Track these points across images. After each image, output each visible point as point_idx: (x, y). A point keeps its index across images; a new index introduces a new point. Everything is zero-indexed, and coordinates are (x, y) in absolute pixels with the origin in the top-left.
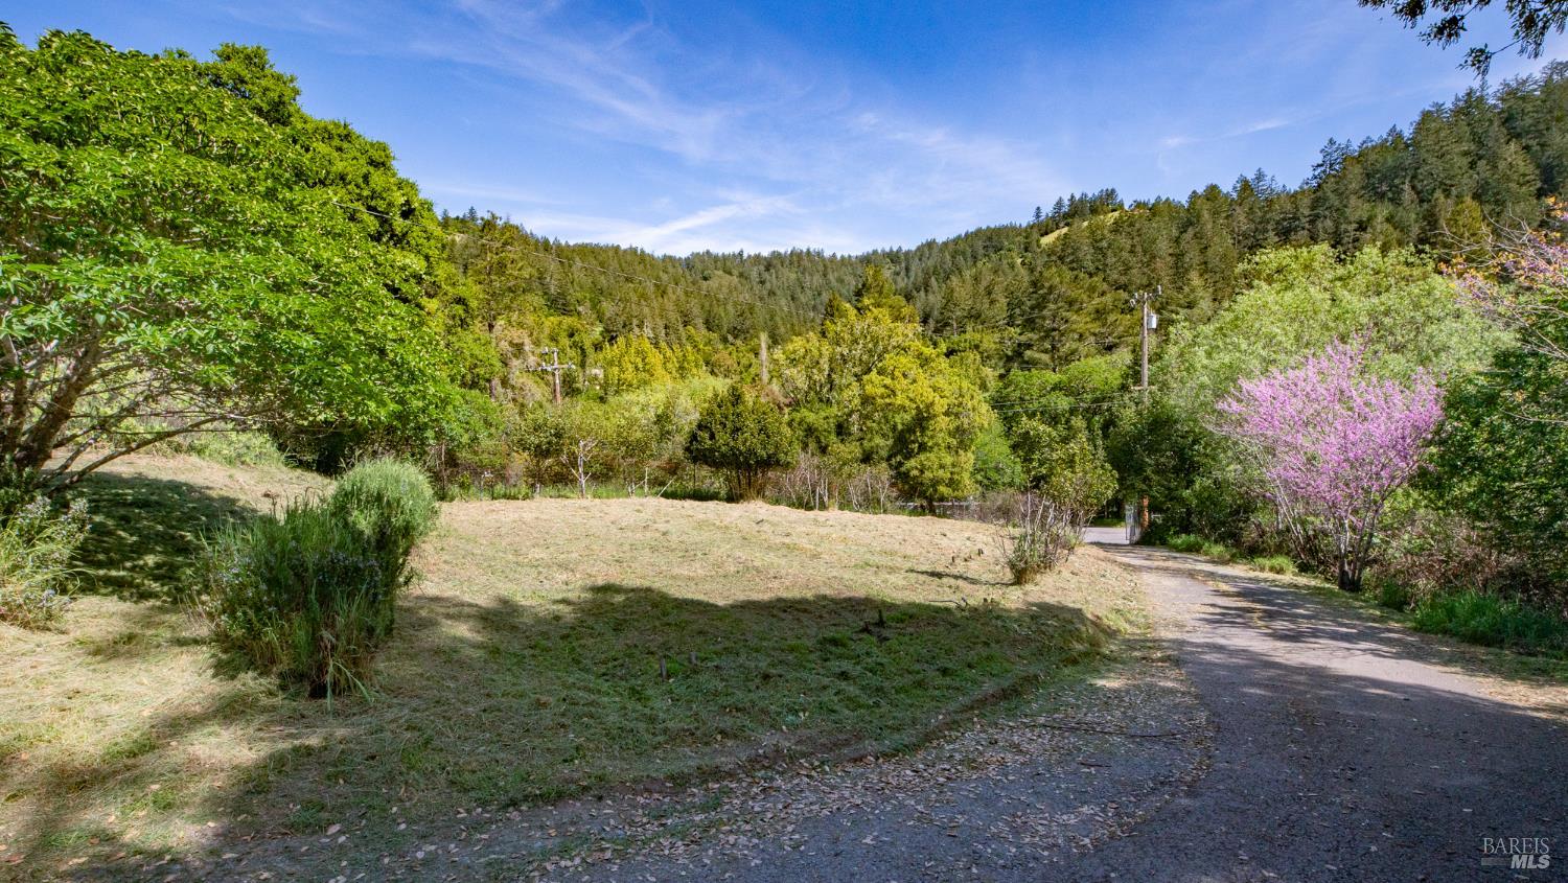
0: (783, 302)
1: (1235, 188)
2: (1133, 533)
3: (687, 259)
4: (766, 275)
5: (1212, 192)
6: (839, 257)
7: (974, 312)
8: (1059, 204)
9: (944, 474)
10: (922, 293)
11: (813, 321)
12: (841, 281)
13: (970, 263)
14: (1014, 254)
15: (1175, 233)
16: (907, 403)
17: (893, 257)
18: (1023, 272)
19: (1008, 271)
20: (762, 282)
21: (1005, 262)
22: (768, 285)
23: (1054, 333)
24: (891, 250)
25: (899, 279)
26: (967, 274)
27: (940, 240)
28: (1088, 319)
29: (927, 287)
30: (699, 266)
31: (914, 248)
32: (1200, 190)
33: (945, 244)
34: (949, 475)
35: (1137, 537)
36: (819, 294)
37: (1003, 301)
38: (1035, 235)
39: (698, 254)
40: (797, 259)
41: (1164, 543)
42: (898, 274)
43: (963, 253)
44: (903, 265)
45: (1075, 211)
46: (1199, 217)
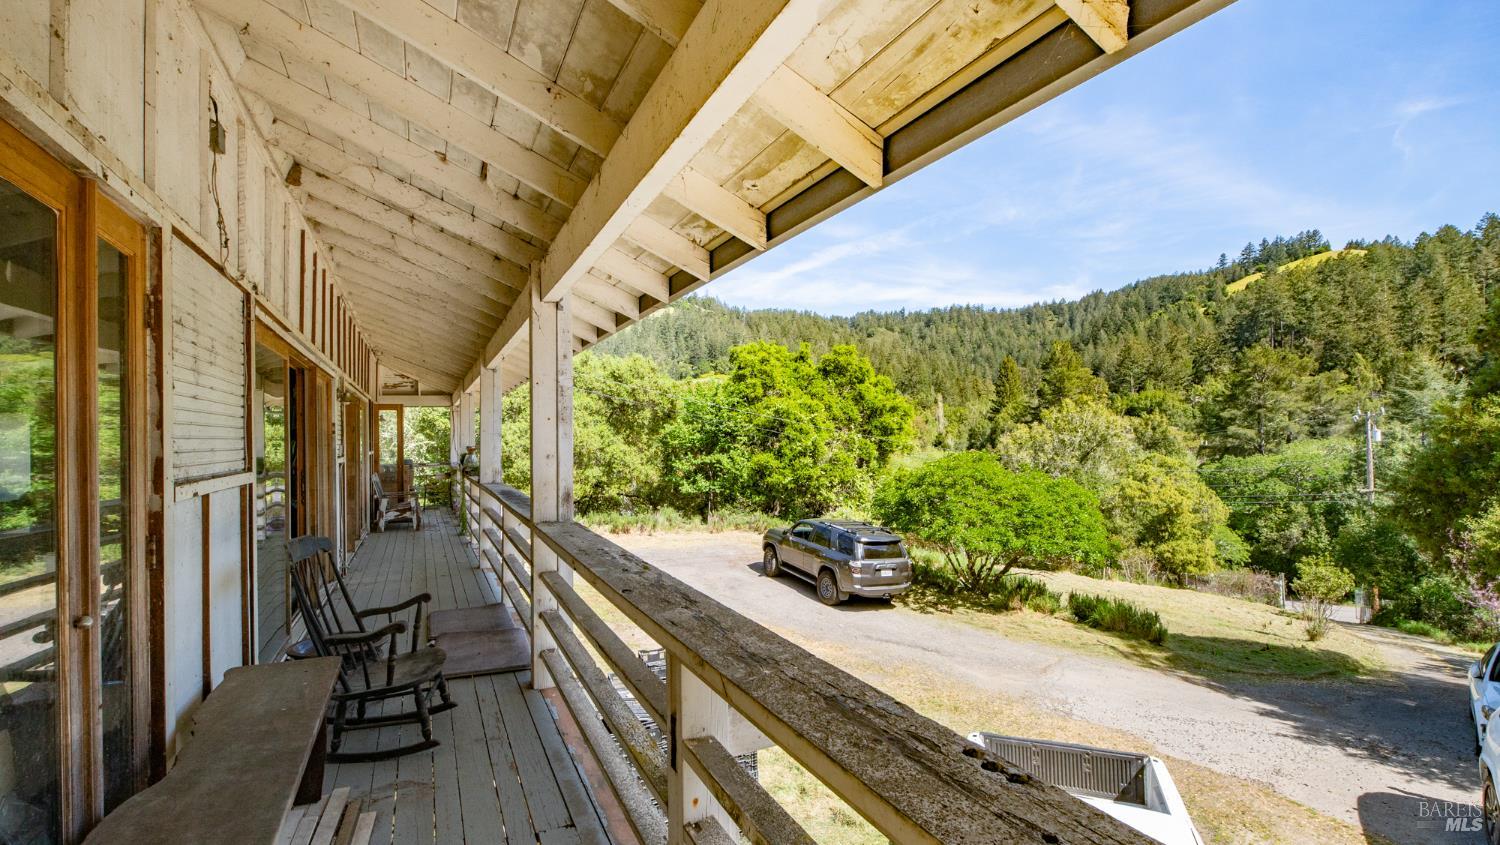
0: (944, 356)
1: (1478, 228)
2: (1363, 612)
3: (852, 319)
4: (926, 331)
5: (1447, 235)
6: (998, 311)
7: (1153, 369)
8: (1249, 249)
9: (1192, 558)
10: (1091, 346)
11: (974, 373)
12: (1001, 333)
13: (1144, 313)
14: (1195, 304)
15: (1399, 280)
16: (1159, 503)
17: (1056, 309)
18: (1208, 323)
19: (1188, 321)
20: (923, 338)
21: (1184, 312)
22: (928, 340)
23: (1260, 411)
24: (1054, 303)
25: (1063, 331)
26: (1141, 326)
27: (1107, 291)
28: (1299, 397)
29: (1095, 339)
30: (863, 324)
31: (1078, 299)
32: (1432, 232)
33: (1115, 295)
34: (1196, 559)
35: (1368, 616)
36: (979, 347)
37: (1187, 357)
38: (1220, 283)
39: (863, 314)
40: (956, 315)
41: (1395, 626)
42: (1061, 325)
43: (1136, 305)
44: (1067, 316)
45: (1267, 257)
46: (1431, 262)
